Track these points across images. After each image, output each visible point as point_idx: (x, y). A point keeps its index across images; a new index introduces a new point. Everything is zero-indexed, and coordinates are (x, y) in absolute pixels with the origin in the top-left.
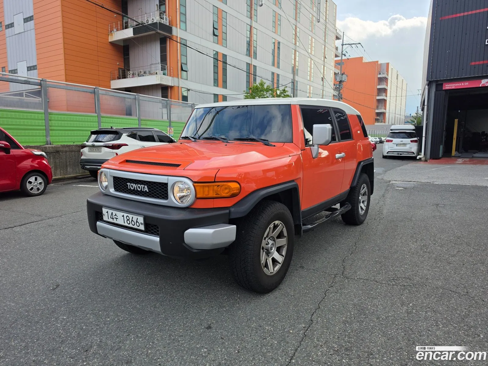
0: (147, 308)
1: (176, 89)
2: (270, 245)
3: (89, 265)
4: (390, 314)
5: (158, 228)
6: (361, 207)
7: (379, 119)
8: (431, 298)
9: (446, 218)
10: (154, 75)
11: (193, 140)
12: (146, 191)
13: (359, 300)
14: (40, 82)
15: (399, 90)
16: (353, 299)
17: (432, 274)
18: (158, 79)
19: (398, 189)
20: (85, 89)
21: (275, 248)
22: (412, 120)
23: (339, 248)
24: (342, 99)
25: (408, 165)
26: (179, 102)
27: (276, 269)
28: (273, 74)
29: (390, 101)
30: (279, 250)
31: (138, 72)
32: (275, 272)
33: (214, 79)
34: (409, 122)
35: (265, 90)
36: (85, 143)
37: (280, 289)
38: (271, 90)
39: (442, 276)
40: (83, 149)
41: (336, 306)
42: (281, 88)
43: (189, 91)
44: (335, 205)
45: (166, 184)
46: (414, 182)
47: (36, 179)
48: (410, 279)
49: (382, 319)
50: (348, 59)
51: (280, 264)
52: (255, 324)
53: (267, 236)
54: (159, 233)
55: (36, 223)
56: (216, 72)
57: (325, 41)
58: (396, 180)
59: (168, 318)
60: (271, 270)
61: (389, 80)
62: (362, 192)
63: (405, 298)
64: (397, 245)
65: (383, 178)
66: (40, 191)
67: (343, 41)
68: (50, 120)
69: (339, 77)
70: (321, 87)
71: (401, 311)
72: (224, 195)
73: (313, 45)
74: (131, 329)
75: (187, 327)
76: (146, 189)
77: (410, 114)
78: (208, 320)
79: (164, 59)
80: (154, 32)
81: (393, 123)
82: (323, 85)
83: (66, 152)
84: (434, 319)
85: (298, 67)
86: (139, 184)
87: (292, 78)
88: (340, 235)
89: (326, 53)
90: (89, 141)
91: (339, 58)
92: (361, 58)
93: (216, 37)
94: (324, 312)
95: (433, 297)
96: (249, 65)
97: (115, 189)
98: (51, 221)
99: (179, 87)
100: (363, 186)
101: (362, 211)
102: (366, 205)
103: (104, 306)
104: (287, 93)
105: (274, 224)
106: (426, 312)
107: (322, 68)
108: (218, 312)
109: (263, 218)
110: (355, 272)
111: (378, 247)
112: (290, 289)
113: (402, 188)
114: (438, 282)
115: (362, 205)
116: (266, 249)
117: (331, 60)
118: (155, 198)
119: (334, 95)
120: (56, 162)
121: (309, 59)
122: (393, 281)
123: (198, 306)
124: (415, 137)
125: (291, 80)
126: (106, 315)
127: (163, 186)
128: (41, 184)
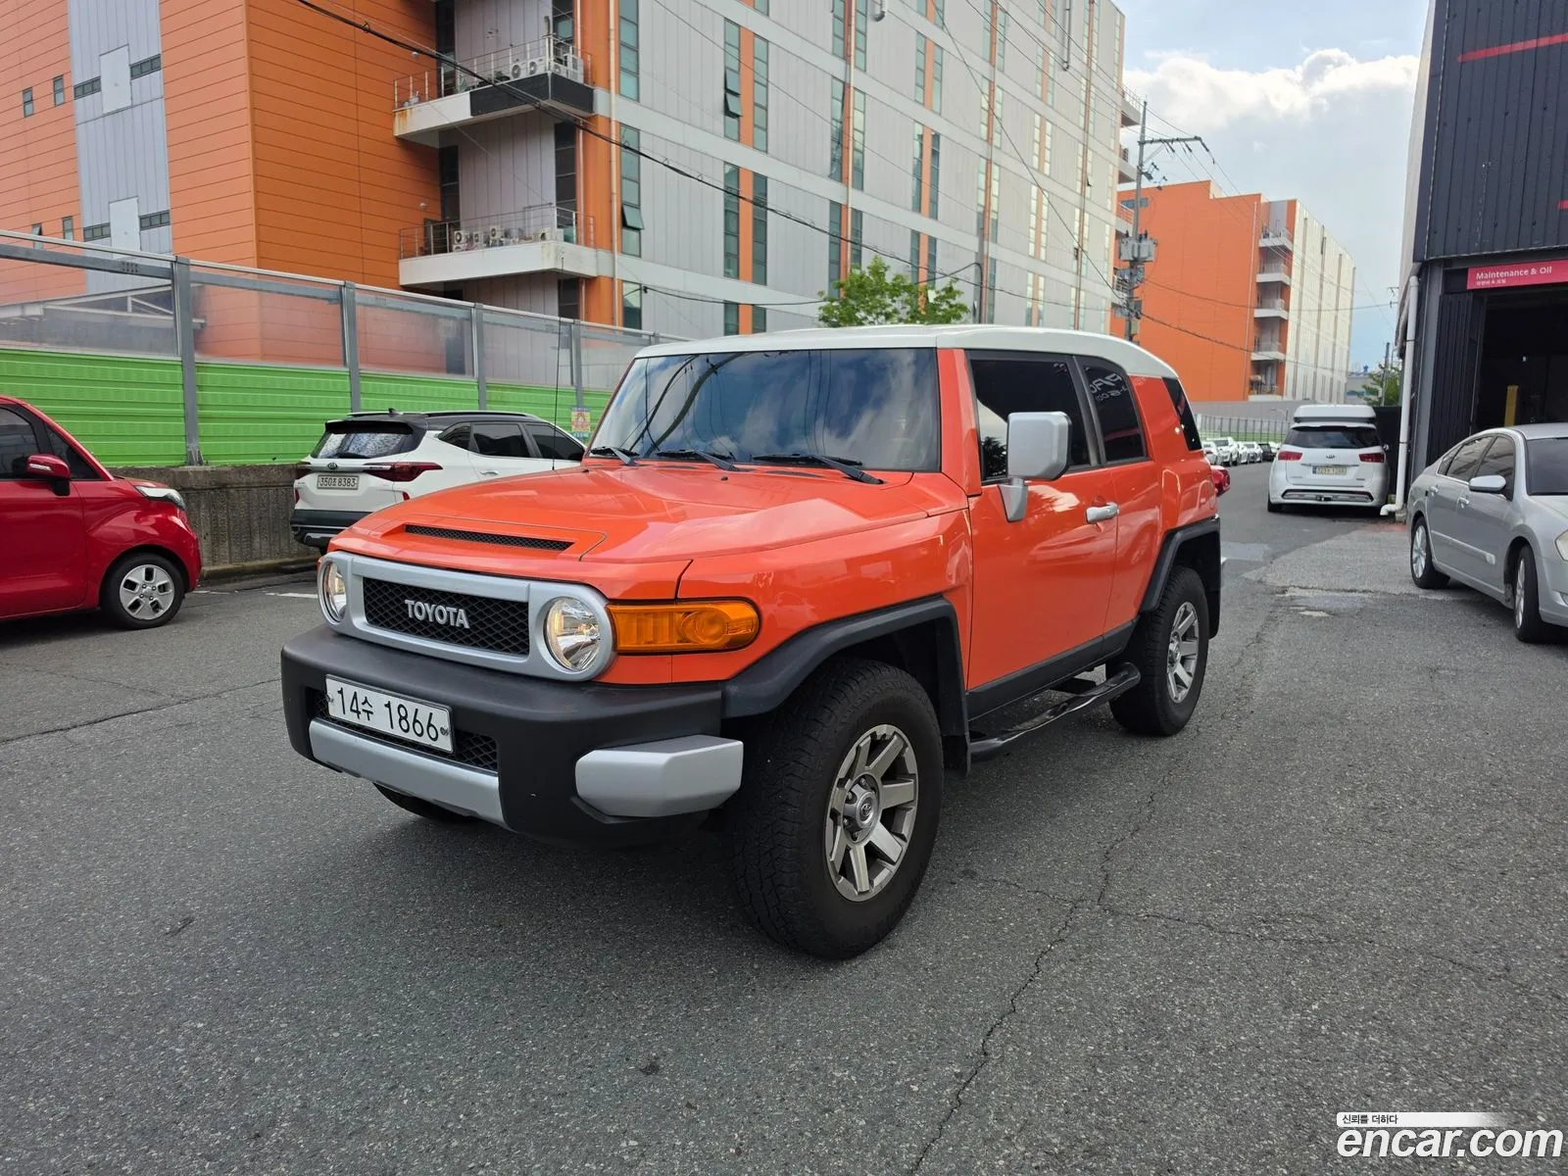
0: (461, 999)
1: (604, 286)
2: (858, 804)
3: (290, 855)
4: (1242, 1038)
5: (494, 744)
6: (1176, 676)
7: (1264, 381)
8: (1383, 984)
9: (1458, 715)
10: (536, 241)
11: (627, 459)
12: (462, 625)
13: (1147, 988)
14: (169, 266)
15: (1329, 290)
16: (1127, 985)
17: (1394, 903)
18: (549, 255)
19: (1309, 616)
20: (311, 290)
21: (877, 812)
22: (1370, 386)
23: (1097, 811)
24: (1139, 318)
25: (1348, 535)
26: (614, 330)
27: (877, 881)
28: (916, 235)
29: (1299, 325)
30: (890, 819)
31: (485, 233)
32: (874, 892)
33: (727, 255)
34: (1359, 394)
35: (887, 290)
36: (309, 459)
37: (891, 947)
38: (908, 289)
39: (1427, 911)
40: (301, 480)
41: (1067, 1004)
42: (941, 284)
43: (646, 292)
44: (1091, 669)
45: (523, 606)
46: (1364, 591)
47: (149, 575)
48: (1321, 922)
49: (1216, 1053)
50: (1159, 188)
51: (893, 863)
52: (799, 1061)
53: (849, 775)
54: (496, 761)
55: (140, 715)
56: (731, 233)
57: (1085, 130)
58: (1304, 585)
59: (522, 1034)
60: (861, 887)
61: (1294, 257)
62: (1181, 627)
63: (1297, 984)
64: (1287, 806)
65: (1264, 579)
66: (161, 612)
67: (1143, 131)
68: (201, 388)
69: (1130, 249)
70: (1071, 279)
71: (1282, 1028)
72: (706, 642)
73: (1048, 145)
74: (405, 1069)
75: (583, 1064)
76: (463, 620)
77: (1366, 368)
78: (649, 1043)
79: (566, 190)
80: (527, 107)
81: (1309, 395)
82: (1079, 273)
83: (249, 487)
84: (1387, 1056)
85: (997, 213)
86: (440, 604)
87: (977, 251)
88: (1105, 767)
89: (1089, 170)
90: (321, 454)
91: (1132, 186)
92: (1205, 185)
93: (735, 121)
94: (1028, 1026)
95: (1390, 981)
96: (837, 208)
97: (368, 616)
98: (186, 711)
99: (612, 279)
100: (1182, 609)
101: (1179, 690)
102: (1192, 670)
103: (326, 992)
104: (958, 300)
105: (873, 735)
106: (1364, 1034)
107: (1077, 217)
108: (687, 1017)
109: (834, 717)
110: (1143, 893)
111: (1224, 811)
112: (924, 945)
113: (1324, 614)
114: (1413, 932)
115: (1179, 669)
116: (844, 817)
117: (1106, 193)
118: (491, 648)
119: (1114, 305)
120: (216, 518)
121: (1034, 189)
122: (1263, 924)
123: (623, 997)
124: (1374, 444)
125: (974, 255)
126: (328, 1021)
127: (515, 611)
128: (165, 591)
